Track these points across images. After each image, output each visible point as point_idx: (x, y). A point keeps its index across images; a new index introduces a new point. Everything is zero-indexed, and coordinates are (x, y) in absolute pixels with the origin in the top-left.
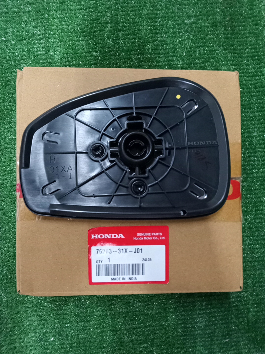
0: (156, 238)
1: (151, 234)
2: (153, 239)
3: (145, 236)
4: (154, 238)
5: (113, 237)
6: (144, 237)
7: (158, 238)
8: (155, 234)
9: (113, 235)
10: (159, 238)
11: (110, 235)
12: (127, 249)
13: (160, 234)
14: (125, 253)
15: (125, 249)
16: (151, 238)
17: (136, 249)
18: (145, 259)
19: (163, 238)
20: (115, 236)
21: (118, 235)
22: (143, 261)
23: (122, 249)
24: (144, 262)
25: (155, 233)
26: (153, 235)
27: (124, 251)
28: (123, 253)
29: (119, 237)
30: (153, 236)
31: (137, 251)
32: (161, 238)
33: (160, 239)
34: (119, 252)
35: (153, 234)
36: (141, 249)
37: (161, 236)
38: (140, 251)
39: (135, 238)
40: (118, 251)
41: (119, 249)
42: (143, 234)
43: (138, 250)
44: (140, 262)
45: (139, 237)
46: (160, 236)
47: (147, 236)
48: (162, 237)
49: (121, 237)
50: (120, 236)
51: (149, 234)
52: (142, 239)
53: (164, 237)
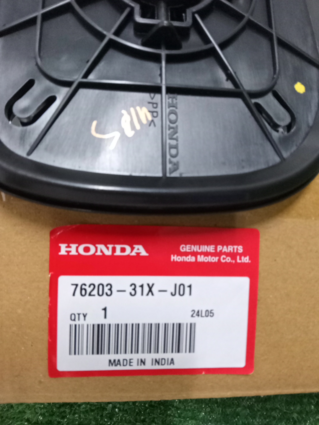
0: (229, 260)
1: (216, 249)
2: (219, 260)
3: (201, 253)
4: (224, 259)
5: (118, 253)
6: (199, 256)
7: (232, 259)
8: (225, 249)
9: (118, 247)
10: (236, 260)
11: (110, 246)
12: (153, 285)
13: (237, 249)
14: (148, 294)
15: (148, 285)
16: (215, 259)
17: (176, 285)
18: (198, 312)
19: (246, 260)
20: (123, 250)
21: (133, 249)
22: (192, 316)
23: (140, 284)
24: (196, 320)
25: (225, 247)
26: (221, 251)
27: (146, 289)
28: (142, 294)
29: (133, 254)
30: (219, 254)
31: (179, 291)
32: (240, 259)
33: (238, 261)
34: (133, 292)
35: (219, 248)
36: (190, 286)
37: (241, 255)
38: (187, 290)
39: (174, 258)
40: (130, 289)
41: (131, 285)
42: (195, 248)
43: (182, 287)
44: (186, 319)
45: (186, 254)
46: (237, 253)
47: (206, 254)
48: (243, 258)
49: (138, 254)
50: (135, 251)
51: (211, 249)
52: (193, 259)
53: (248, 258)
